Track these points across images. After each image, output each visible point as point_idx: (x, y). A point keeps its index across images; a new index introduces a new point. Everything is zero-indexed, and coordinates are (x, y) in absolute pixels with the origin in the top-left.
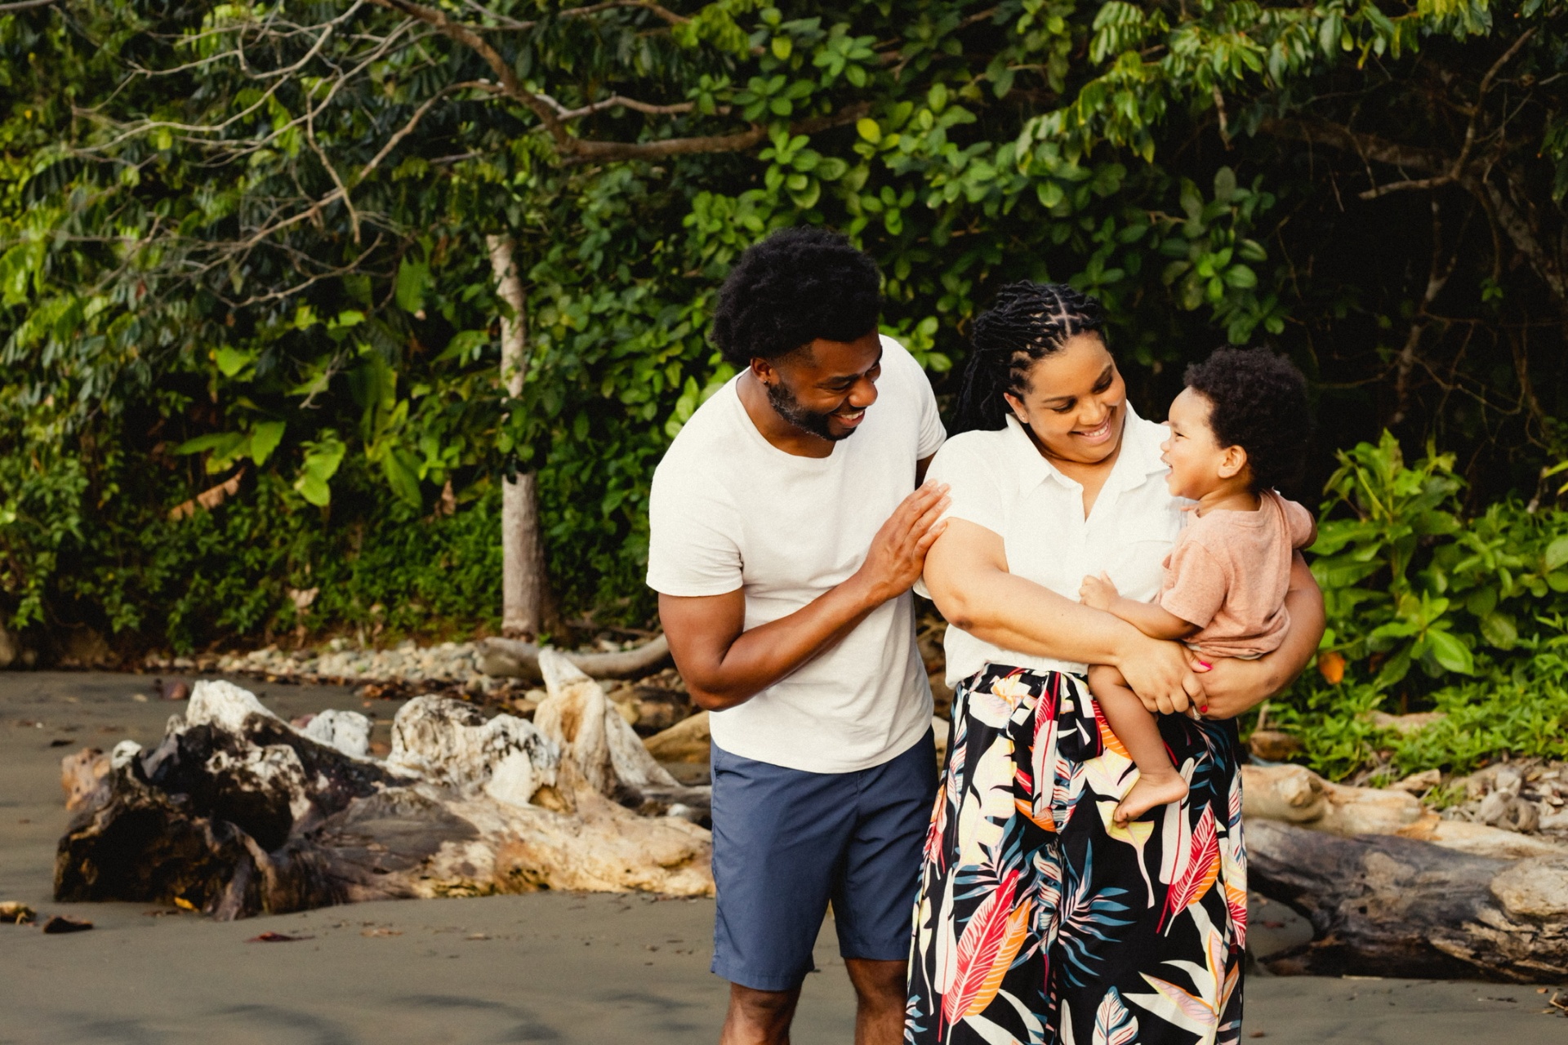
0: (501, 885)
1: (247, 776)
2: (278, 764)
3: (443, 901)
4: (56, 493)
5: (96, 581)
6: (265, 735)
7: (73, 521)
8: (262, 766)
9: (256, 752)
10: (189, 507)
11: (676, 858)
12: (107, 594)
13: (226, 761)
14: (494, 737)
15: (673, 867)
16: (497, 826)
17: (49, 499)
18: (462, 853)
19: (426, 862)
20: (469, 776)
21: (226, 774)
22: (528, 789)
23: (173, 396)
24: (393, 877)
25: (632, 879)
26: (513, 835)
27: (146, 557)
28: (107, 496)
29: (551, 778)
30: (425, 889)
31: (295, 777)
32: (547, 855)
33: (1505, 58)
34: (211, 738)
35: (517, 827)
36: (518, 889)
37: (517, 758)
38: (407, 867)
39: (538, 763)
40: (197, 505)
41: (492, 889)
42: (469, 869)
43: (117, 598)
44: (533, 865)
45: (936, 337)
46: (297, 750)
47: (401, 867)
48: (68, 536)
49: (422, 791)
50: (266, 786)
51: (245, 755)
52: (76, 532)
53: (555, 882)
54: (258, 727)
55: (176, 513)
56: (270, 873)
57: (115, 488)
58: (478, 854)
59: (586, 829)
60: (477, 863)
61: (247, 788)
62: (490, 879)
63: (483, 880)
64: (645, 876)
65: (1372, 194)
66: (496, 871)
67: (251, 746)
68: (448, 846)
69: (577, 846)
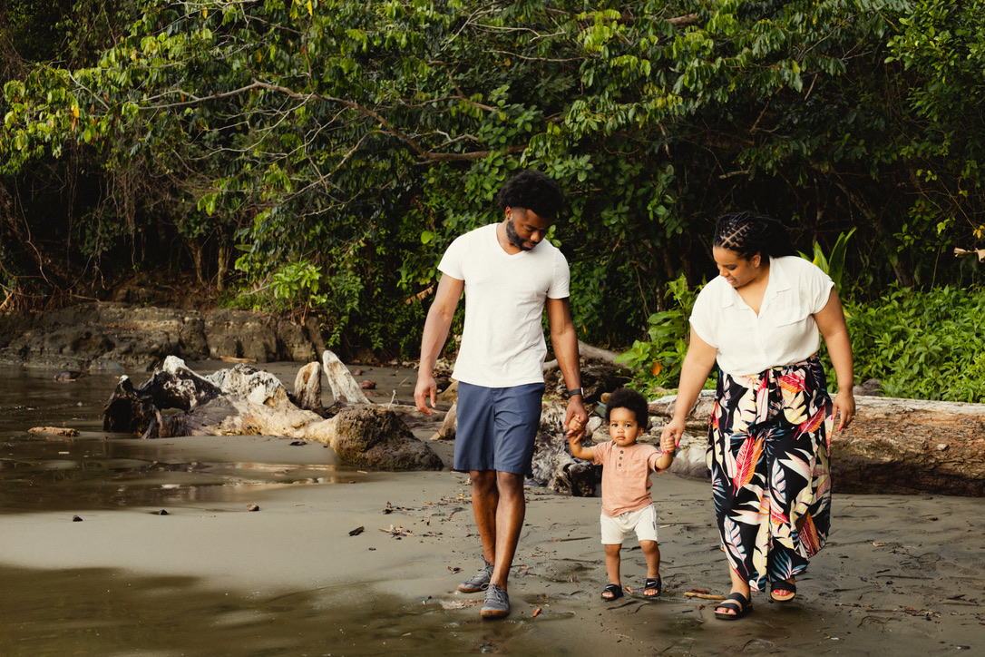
0: (244, 432)
1: (177, 391)
2: (186, 386)
3: (224, 437)
4: (350, 291)
5: (368, 328)
6: (184, 376)
7: (356, 303)
8: (181, 387)
9: (180, 382)
10: (413, 298)
11: (299, 425)
12: (373, 334)
13: (170, 385)
14: (253, 379)
15: (297, 428)
16: (245, 411)
17: (346, 294)
18: (233, 420)
19: (221, 423)
20: (244, 393)
21: (170, 389)
22: (264, 399)
23: (406, 251)
24: (208, 427)
25: (285, 432)
26: (250, 414)
27: (392, 319)
28: (376, 293)
29: (272, 395)
30: (219, 433)
31: (192, 391)
32: (260, 422)
33: (758, 121)
34: (167, 376)
35: (252, 411)
36: (248, 434)
37: (262, 387)
38: (213, 424)
39: (268, 389)
40: (417, 298)
41: (241, 433)
42: (234, 426)
43: (376, 335)
44: (256, 426)
45: (555, 233)
46: (194, 382)
47: (211, 424)
48: (352, 309)
49: (229, 398)
50: (182, 394)
51: (176, 383)
52: (357, 309)
53: (262, 432)
54: (181, 373)
55: (408, 302)
56: (161, 424)
57: (379, 290)
58: (237, 420)
59: (276, 413)
60: (237, 424)
61: (177, 395)
62: (240, 430)
63: (238, 430)
64: (289, 431)
65: (724, 176)
66: (243, 428)
67: (178, 379)
68: (229, 417)
69: (270, 419)
